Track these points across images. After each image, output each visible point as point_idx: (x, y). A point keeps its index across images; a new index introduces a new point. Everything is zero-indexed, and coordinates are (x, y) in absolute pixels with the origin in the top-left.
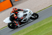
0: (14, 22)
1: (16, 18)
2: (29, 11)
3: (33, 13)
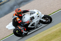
0: (18, 28)
1: (19, 23)
2: (37, 13)
3: (43, 15)
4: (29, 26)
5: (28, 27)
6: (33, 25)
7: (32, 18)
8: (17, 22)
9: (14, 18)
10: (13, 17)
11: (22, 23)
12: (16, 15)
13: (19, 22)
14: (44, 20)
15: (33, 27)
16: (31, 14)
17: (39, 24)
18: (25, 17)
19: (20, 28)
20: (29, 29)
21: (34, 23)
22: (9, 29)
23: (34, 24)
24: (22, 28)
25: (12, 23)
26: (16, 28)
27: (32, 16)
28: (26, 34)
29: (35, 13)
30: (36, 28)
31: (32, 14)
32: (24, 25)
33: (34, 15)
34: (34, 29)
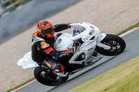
0: (46, 66)
2: (89, 30)
3: (104, 35)
4: (72, 61)
5: (70, 62)
6: (80, 58)
7: (79, 43)
8: (42, 50)
9: (34, 42)
10: (33, 40)
11: (55, 52)
12: (39, 35)
13: (48, 52)
14: (107, 47)
15: (80, 62)
16: (75, 32)
17: (95, 55)
18: (60, 40)
19: (49, 65)
20: (71, 68)
21: (83, 53)
22: (24, 67)
23: (83, 56)
24: (55, 65)
25: (30, 53)
26: (40, 65)
27: (78, 37)
28: (64, 80)
29: (83, 29)
30: (88, 66)
31: (78, 31)
32: (58, 58)
33: (83, 35)
34: (82, 66)
